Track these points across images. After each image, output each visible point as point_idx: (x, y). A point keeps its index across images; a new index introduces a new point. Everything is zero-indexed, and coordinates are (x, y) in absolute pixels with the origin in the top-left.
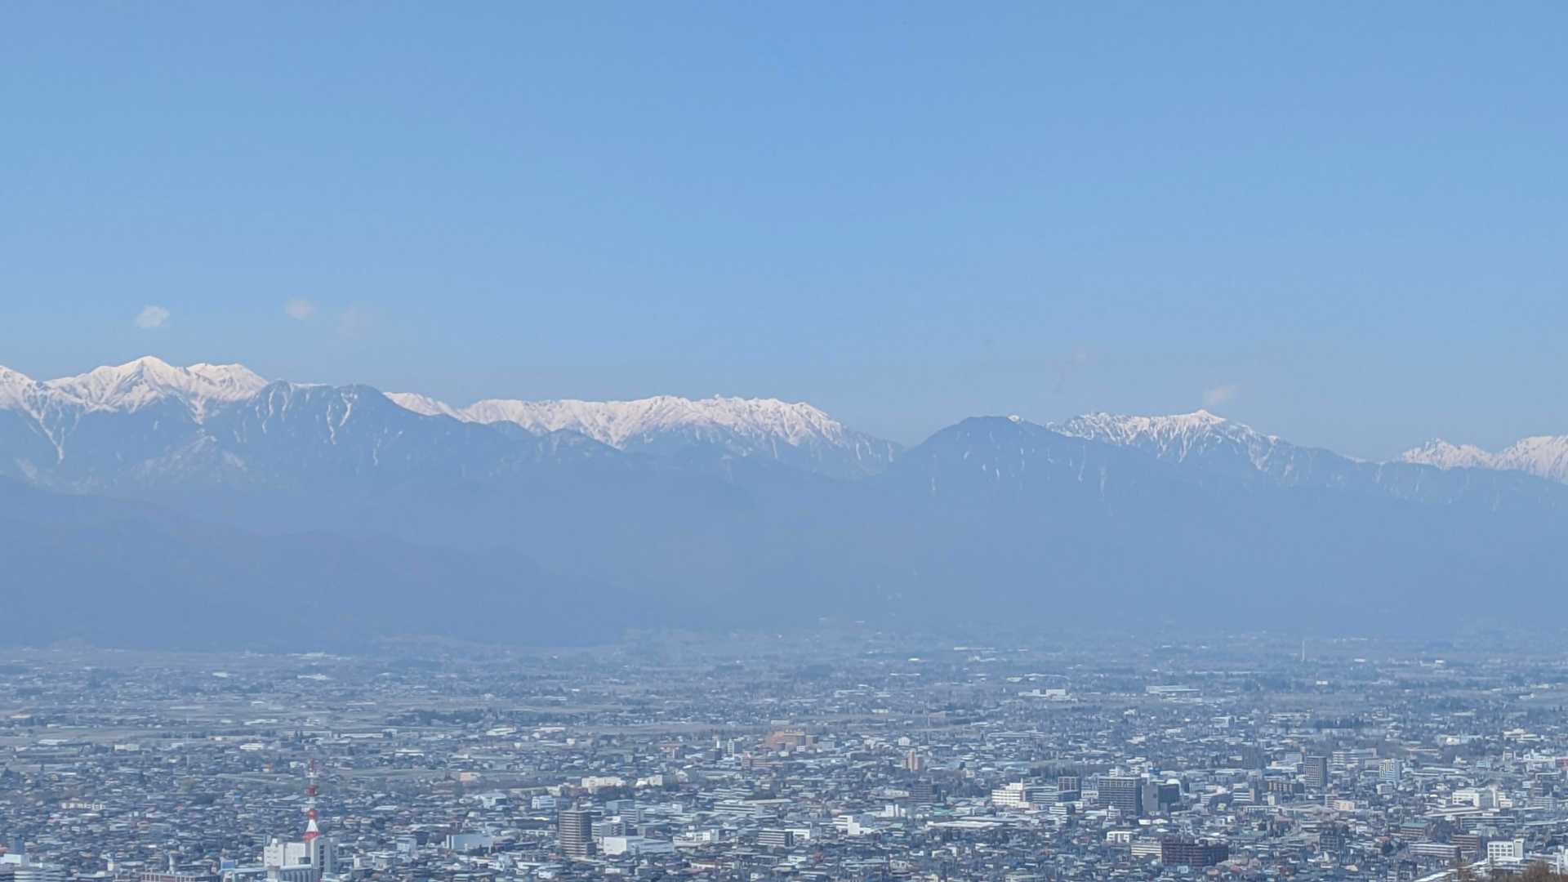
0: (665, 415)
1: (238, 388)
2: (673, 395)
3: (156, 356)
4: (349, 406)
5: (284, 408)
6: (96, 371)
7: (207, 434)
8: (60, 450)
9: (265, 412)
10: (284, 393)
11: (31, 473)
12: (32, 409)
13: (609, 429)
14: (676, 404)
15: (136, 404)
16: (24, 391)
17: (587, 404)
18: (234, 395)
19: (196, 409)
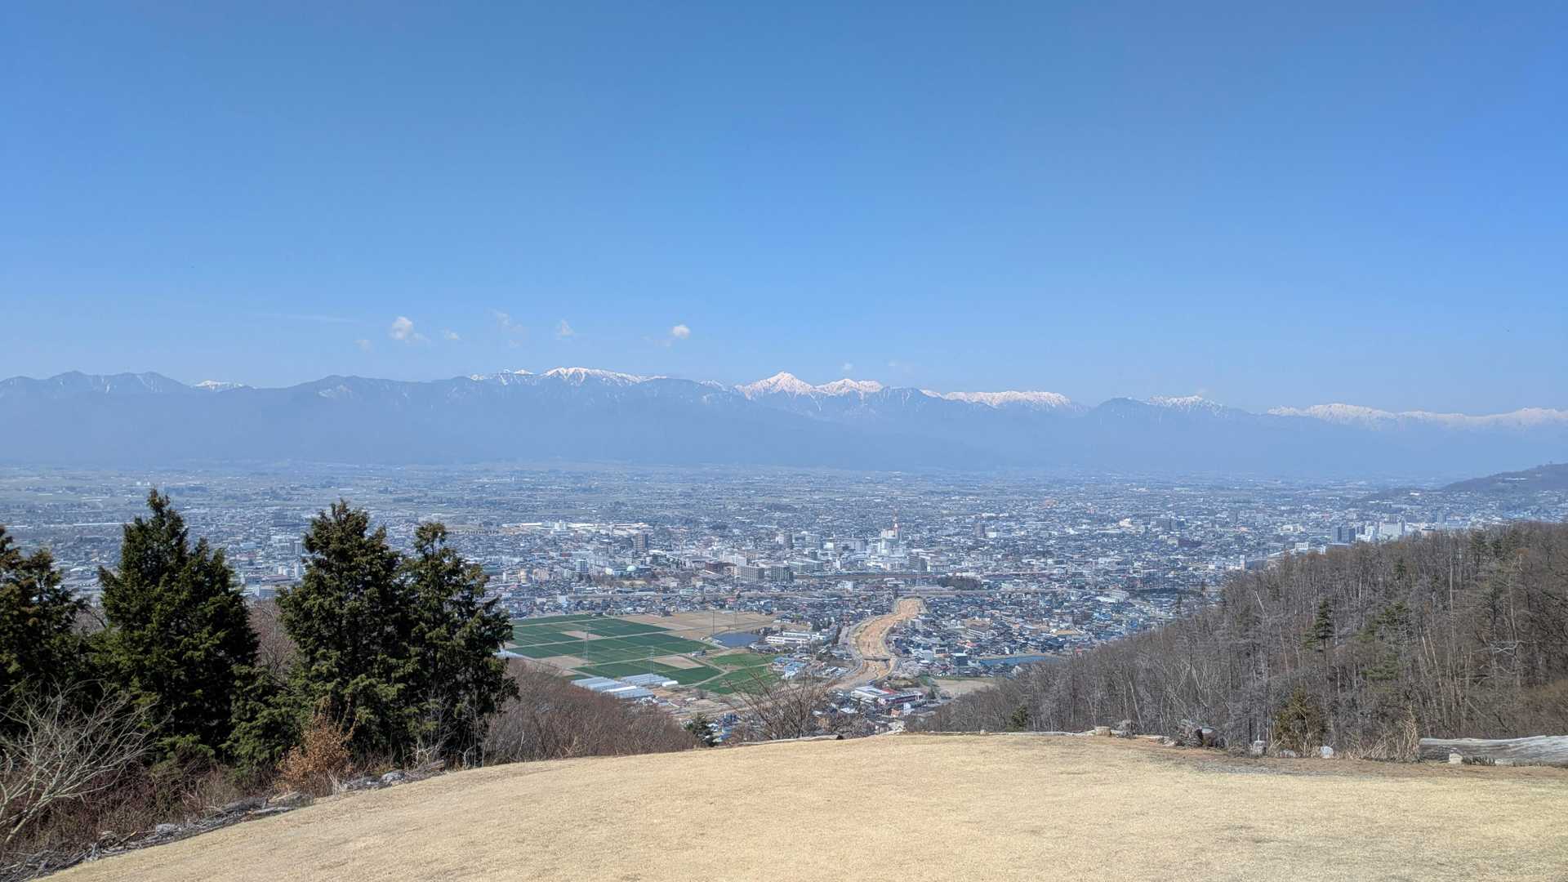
0: (1011, 397)
1: (874, 388)
2: (1014, 391)
3: (849, 379)
4: (909, 394)
5: (888, 395)
6: (831, 383)
7: (864, 403)
8: (819, 408)
9: (883, 396)
10: (888, 390)
11: (810, 414)
12: (811, 395)
13: (992, 402)
14: (1015, 394)
15: (843, 393)
16: (809, 389)
17: (985, 394)
18: (873, 391)
19: (861, 395)
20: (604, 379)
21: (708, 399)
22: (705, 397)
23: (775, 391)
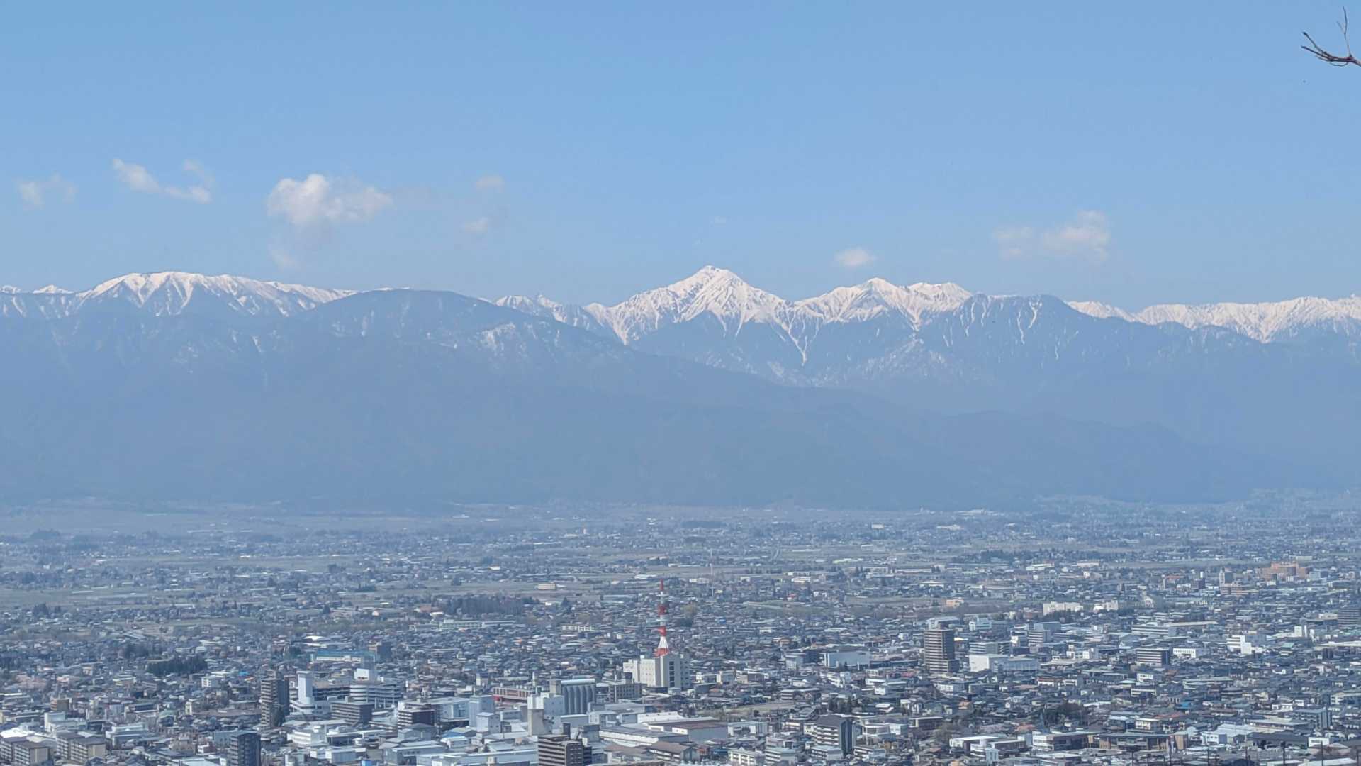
0: (1307, 312)
1: (948, 301)
2: (1314, 296)
3: (883, 278)
4: (1035, 312)
5: (983, 315)
6: (835, 291)
7: (916, 338)
8: (804, 355)
9: (968, 319)
10: (983, 304)
11: (779, 372)
12: (782, 322)
13: (1260, 326)
14: (1317, 303)
15: (866, 316)
16: (776, 308)
17: (1241, 306)
18: (943, 307)
19: (914, 319)
20: (243, 299)
21: (497, 341)
22: (490, 335)
23: (687, 316)
